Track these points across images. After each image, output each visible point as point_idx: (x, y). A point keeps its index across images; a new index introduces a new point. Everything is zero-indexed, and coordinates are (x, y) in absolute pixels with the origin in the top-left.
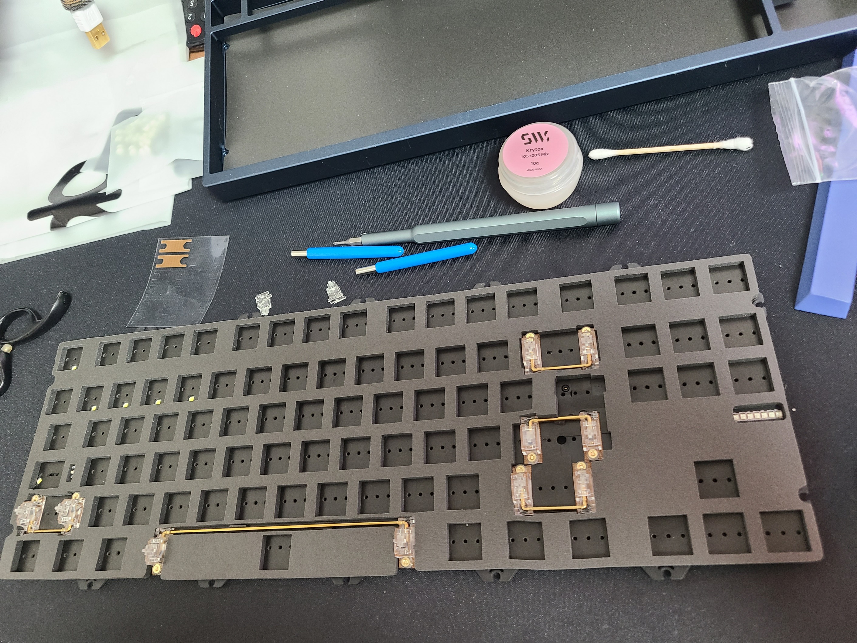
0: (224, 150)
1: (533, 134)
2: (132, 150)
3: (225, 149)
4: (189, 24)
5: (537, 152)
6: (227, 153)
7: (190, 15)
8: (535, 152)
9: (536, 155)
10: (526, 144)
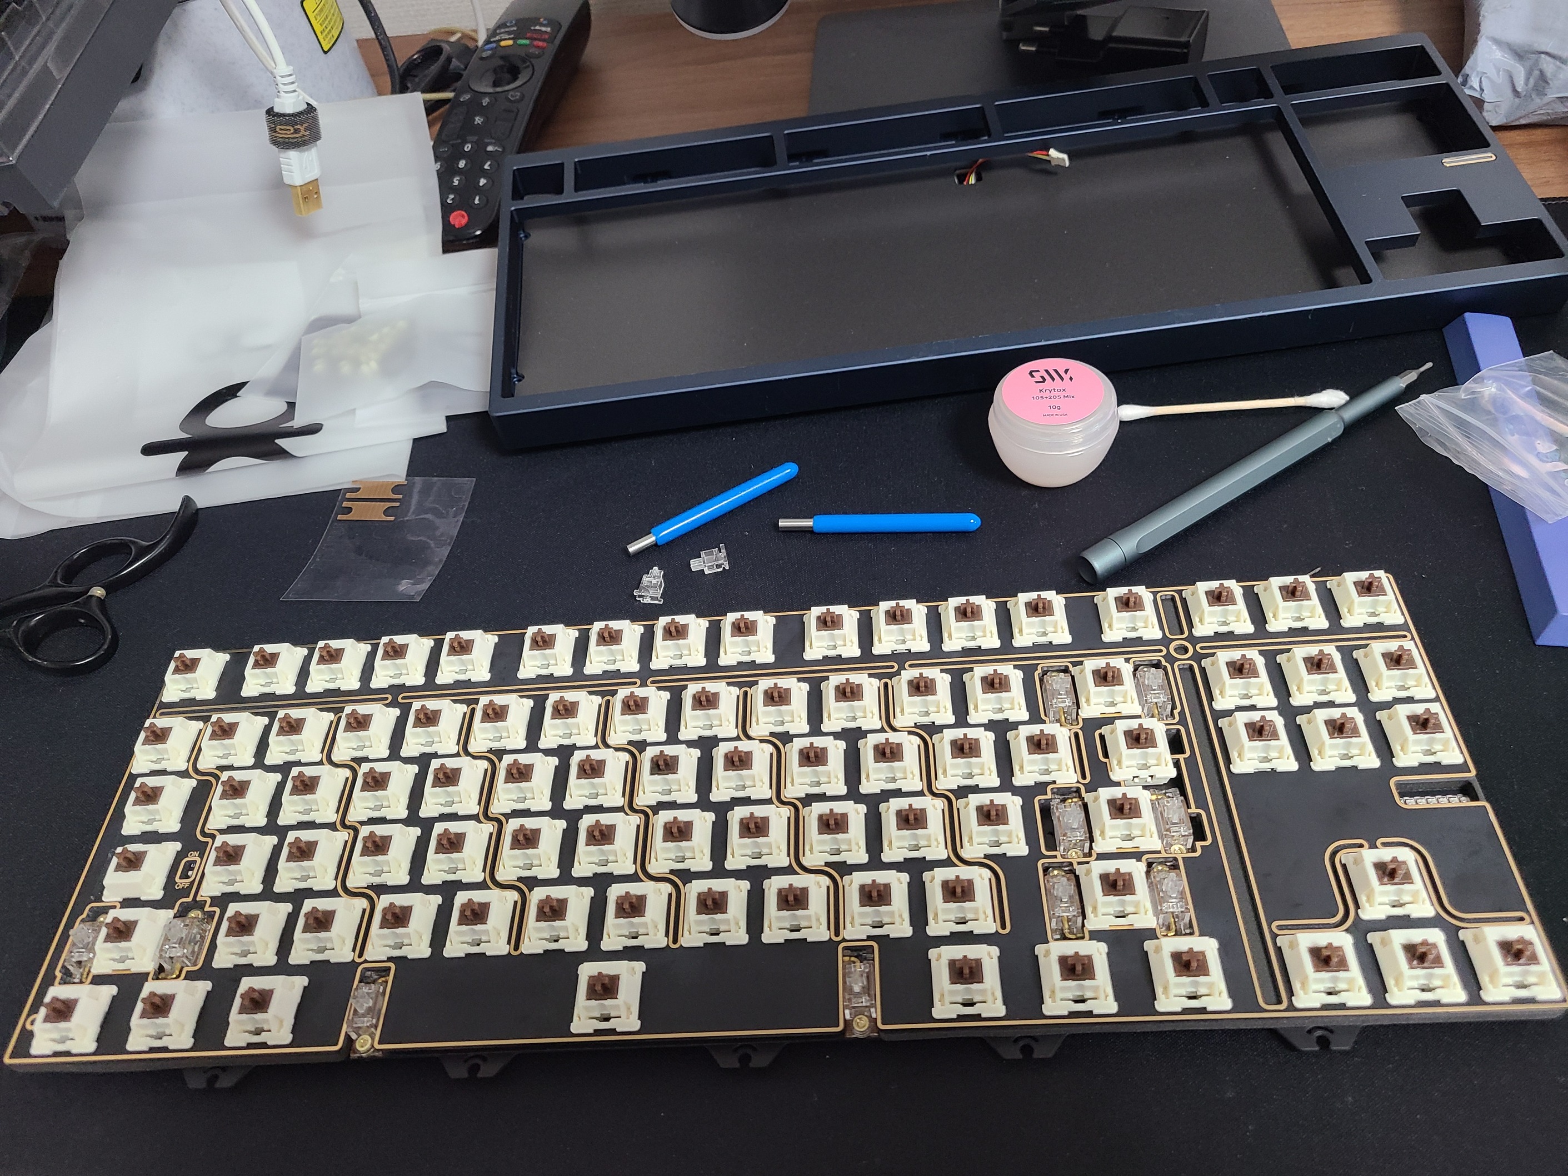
0: (515, 376)
1: (1047, 371)
2: (346, 368)
3: (517, 374)
4: (446, 210)
5: (1057, 394)
6: (519, 381)
7: (452, 196)
8: (1053, 393)
9: (1055, 397)
10: (1037, 382)
